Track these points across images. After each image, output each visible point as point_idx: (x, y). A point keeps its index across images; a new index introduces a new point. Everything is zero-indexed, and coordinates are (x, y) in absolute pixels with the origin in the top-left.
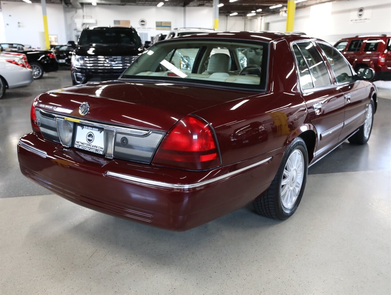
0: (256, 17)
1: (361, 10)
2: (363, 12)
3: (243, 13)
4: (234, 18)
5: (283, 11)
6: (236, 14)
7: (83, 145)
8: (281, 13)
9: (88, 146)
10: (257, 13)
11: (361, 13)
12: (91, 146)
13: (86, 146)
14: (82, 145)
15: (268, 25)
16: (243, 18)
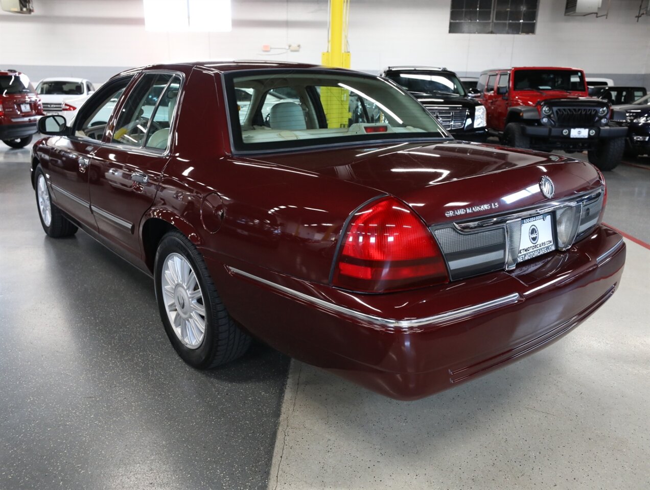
7: (528, 252)
9: (535, 249)
12: (538, 246)
13: (532, 250)
14: (526, 252)
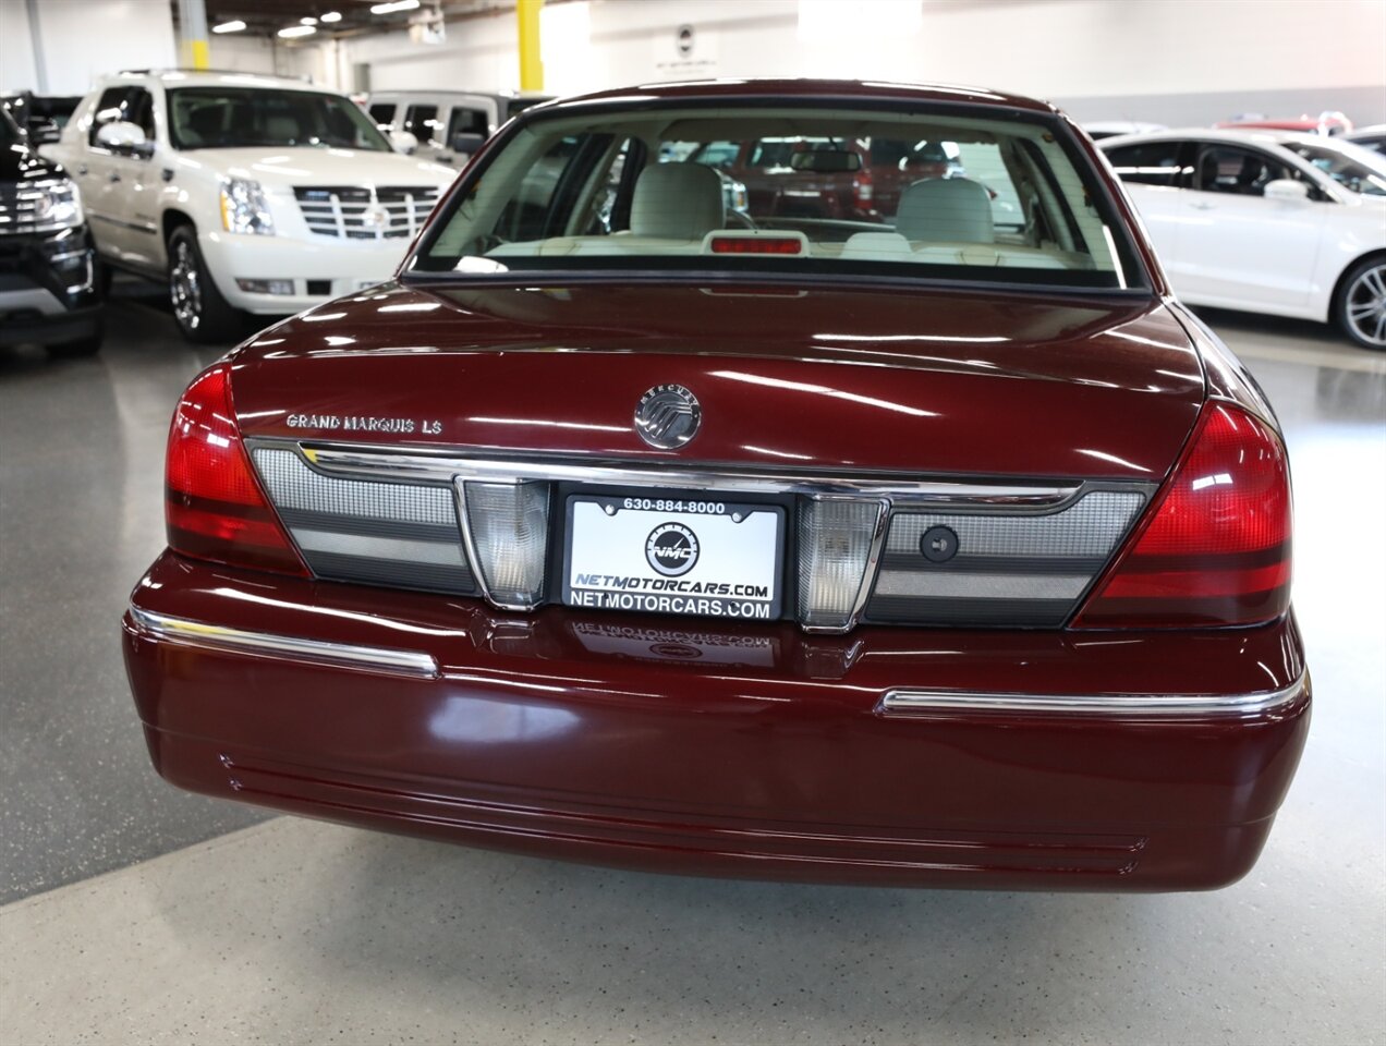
0: (315, 42)
1: (685, 33)
2: (692, 37)
3: (263, 24)
4: (227, 43)
5: (421, 24)
6: (238, 25)
8: (415, 32)
9: (669, 592)
10: (321, 27)
11: (686, 42)
12: (688, 586)
13: (650, 590)
14: (618, 588)
15: (363, 72)
16: (264, 45)
